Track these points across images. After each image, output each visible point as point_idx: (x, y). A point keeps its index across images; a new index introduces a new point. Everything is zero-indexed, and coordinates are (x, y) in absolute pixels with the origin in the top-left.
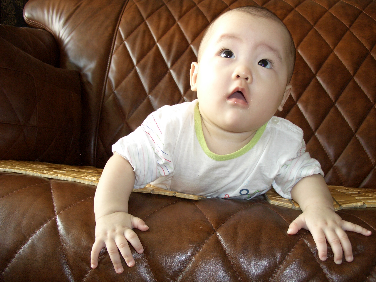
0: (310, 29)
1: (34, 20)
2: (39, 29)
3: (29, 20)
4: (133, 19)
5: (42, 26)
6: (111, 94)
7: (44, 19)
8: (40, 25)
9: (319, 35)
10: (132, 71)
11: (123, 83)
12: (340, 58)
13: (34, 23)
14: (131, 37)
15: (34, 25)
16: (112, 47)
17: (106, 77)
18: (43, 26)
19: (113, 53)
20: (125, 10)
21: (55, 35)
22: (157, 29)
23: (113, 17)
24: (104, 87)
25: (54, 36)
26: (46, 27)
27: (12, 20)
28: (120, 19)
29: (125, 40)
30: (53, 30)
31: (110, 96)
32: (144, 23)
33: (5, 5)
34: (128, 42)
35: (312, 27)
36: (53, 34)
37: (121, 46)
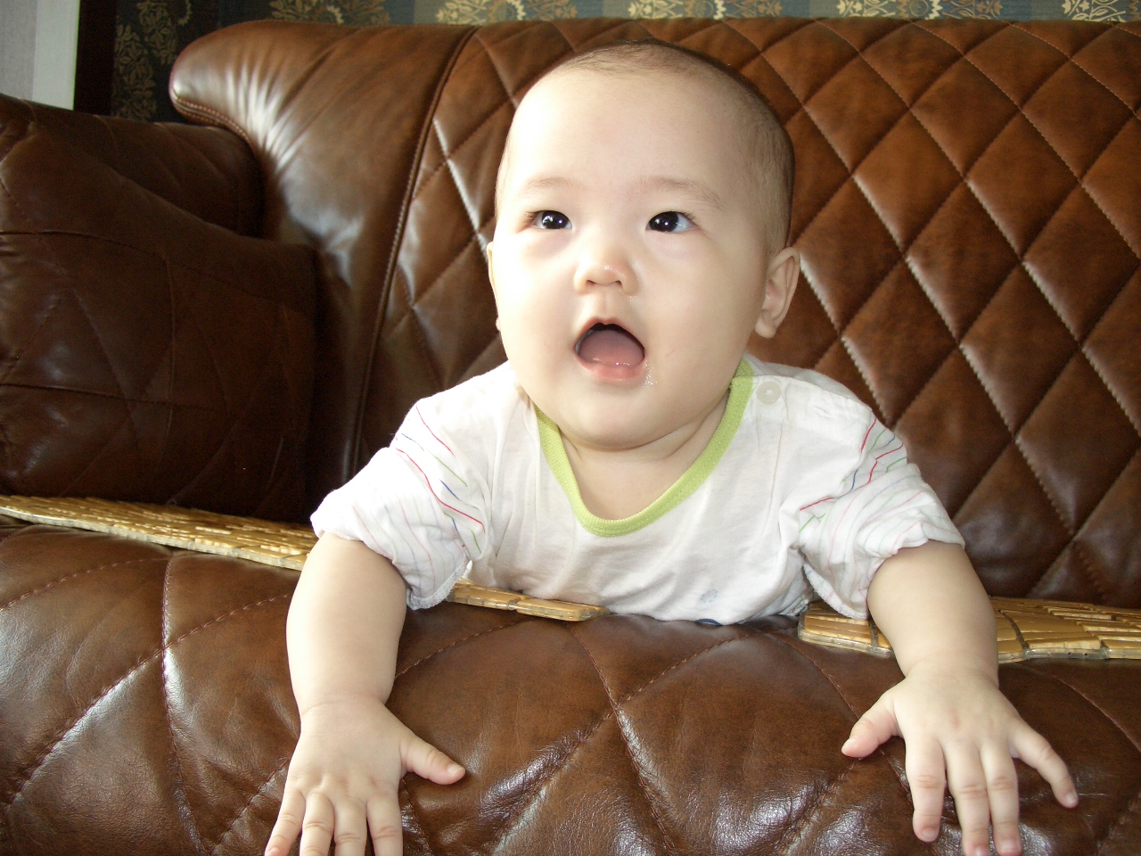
0: (1009, 118)
1: (196, 102)
2: (209, 128)
3: (184, 102)
4: (476, 94)
5: (219, 118)
6: (403, 315)
7: (225, 100)
8: (214, 116)
9: (1037, 135)
10: (466, 245)
11: (440, 284)
12: (1102, 205)
13: (197, 110)
14: (467, 148)
15: (197, 115)
16: (411, 177)
17: (390, 265)
18: (221, 120)
19: (414, 196)
20: (456, 68)
21: (255, 143)
23: (417, 90)
24: (383, 294)
25: (251, 146)
26: (230, 122)
27: (145, 103)
28: (437, 94)
30: (249, 130)
31: (399, 320)
32: (505, 105)
33: (125, 62)
34: (457, 163)
35: (1015, 111)
36: (249, 142)
37: (438, 174)
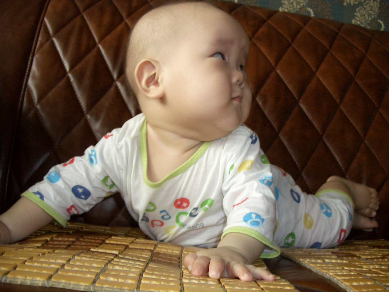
22: (99, 25)
29: (53, 36)
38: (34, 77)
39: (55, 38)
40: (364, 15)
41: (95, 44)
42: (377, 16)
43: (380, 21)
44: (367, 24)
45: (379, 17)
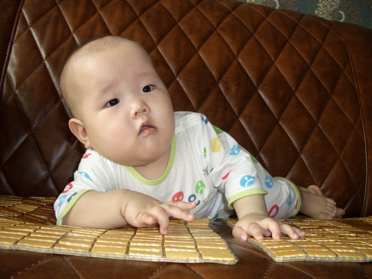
22: (74, 16)
29: (31, 26)
38: (13, 65)
39: (33, 28)
40: (327, 6)
41: (70, 34)
42: (338, 7)
43: (341, 12)
44: (329, 14)
45: (340, 8)
